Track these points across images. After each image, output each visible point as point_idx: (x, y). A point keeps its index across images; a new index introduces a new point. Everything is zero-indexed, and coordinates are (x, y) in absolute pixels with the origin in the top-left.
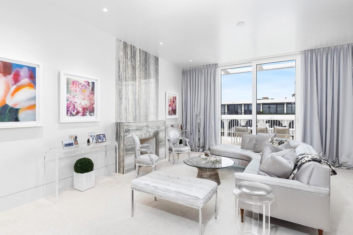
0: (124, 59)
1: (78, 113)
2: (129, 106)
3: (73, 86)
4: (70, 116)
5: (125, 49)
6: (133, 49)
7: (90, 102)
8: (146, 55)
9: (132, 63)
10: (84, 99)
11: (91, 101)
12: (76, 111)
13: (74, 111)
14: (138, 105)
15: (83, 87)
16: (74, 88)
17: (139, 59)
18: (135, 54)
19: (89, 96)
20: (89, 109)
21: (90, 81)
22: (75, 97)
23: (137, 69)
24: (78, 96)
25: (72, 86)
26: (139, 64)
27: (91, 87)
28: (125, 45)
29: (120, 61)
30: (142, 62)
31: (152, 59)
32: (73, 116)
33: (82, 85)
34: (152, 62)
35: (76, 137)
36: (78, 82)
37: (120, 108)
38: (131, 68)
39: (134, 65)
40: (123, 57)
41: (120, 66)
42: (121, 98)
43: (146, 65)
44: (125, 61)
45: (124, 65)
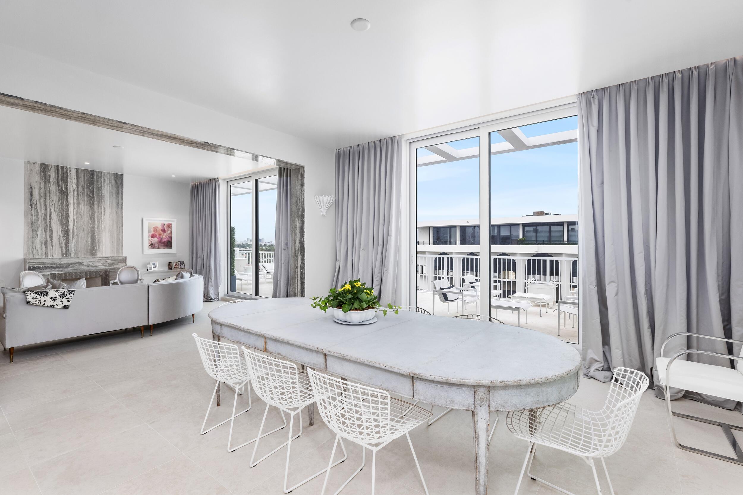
0: (43, 184)
2: (51, 239)
5: (45, 173)
6: (62, 170)
8: (92, 174)
9: (60, 188)
14: (73, 237)
17: (75, 181)
18: (67, 175)
23: (70, 194)
26: (75, 186)
28: (44, 168)
29: (33, 187)
30: (82, 183)
31: (106, 179)
34: (107, 182)
37: (33, 243)
38: (56, 194)
39: (63, 190)
40: (39, 182)
41: (33, 193)
42: (36, 230)
43: (91, 187)
44: (43, 186)
45: (42, 191)
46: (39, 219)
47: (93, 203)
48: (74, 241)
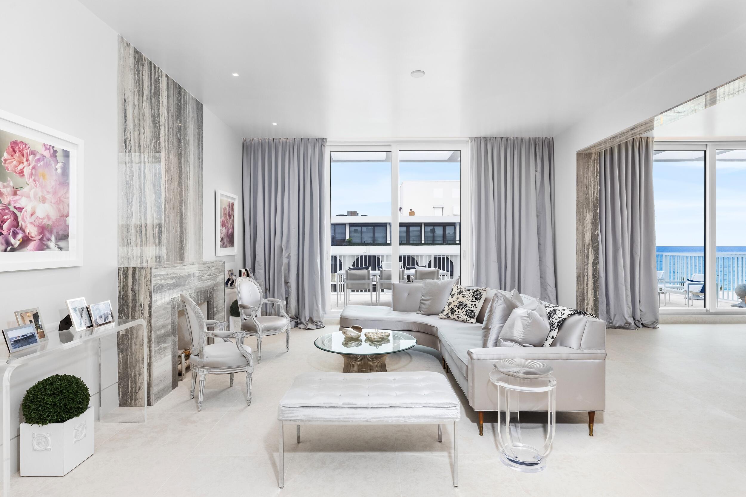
0: (137, 97)
1: (26, 241)
3: (12, 156)
4: (5, 250)
6: (155, 74)
7: (59, 210)
8: (180, 94)
9: (153, 110)
10: (43, 200)
11: (61, 207)
12: (20, 236)
13: (15, 235)
15: (42, 163)
16: (15, 163)
17: (166, 102)
18: (159, 87)
19: (55, 193)
20: (55, 231)
21: (59, 147)
22: (18, 192)
23: (162, 128)
24: (26, 189)
25: (10, 157)
26: (166, 113)
27: (59, 165)
28: (139, 59)
29: (127, 101)
30: (172, 109)
31: (190, 107)
32: (13, 250)
33: (38, 157)
34: (191, 113)
35: (36, 317)
36: (26, 145)
37: (128, 230)
38: (150, 124)
39: (156, 117)
40: (133, 91)
41: (127, 115)
42: (131, 202)
43: (179, 119)
44: (137, 101)
45: (136, 112)
46: (133, 176)
47: (181, 154)
48: (166, 228)
